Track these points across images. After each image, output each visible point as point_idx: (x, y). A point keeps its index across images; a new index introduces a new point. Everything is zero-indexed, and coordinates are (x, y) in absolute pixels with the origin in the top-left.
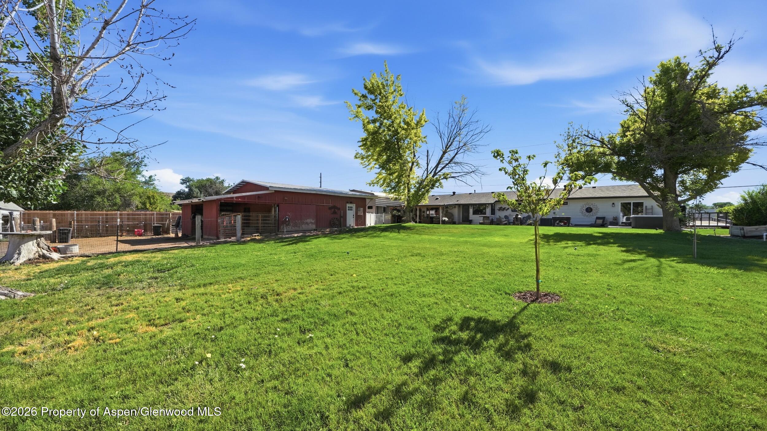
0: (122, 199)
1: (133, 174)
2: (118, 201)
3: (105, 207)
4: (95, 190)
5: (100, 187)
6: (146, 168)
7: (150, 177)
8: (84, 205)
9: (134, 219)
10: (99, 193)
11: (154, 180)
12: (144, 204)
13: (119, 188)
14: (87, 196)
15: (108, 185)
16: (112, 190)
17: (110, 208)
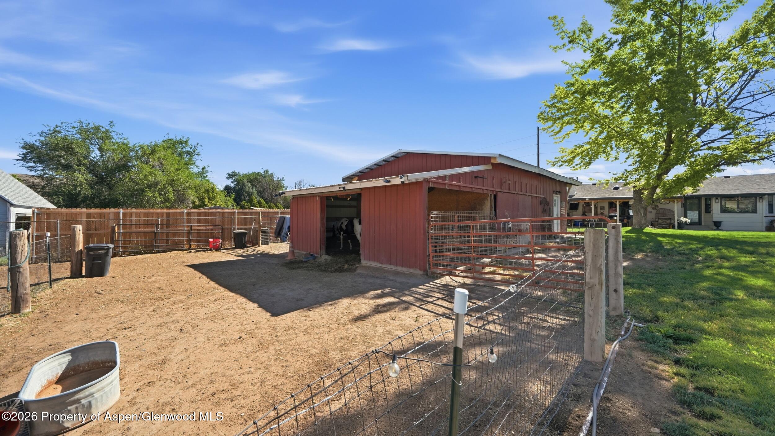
0: (176, 193)
1: (186, 164)
2: (171, 195)
3: (157, 204)
4: (146, 182)
5: (151, 179)
6: (200, 157)
7: (203, 168)
8: (133, 201)
9: (207, 222)
10: (149, 186)
11: (207, 172)
12: (202, 199)
13: (172, 180)
14: (137, 190)
15: (160, 176)
16: (164, 182)
17: (162, 205)
